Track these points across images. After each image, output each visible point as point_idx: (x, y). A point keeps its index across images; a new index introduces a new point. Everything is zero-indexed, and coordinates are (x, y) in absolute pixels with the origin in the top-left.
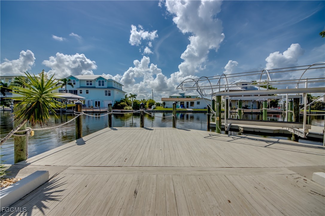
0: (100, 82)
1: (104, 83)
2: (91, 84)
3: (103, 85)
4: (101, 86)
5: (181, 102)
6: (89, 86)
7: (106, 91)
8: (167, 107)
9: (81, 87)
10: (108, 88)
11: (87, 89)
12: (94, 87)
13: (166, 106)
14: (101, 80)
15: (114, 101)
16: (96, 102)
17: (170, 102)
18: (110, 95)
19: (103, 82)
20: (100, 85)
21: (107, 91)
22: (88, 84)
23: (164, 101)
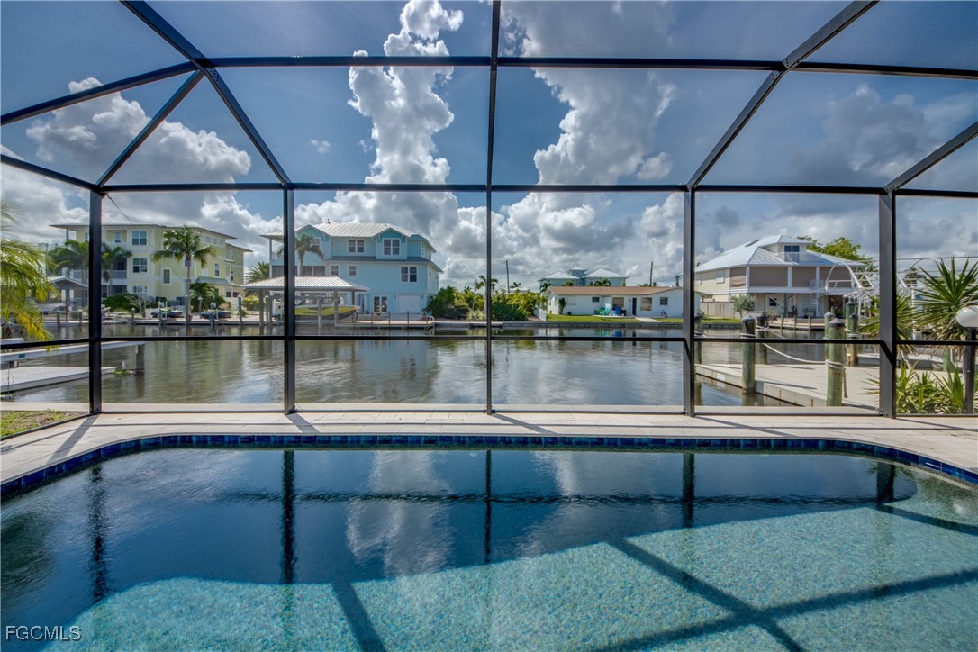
0: (387, 243)
1: (398, 245)
2: (361, 250)
3: (396, 251)
4: (392, 256)
5: (614, 299)
6: (356, 253)
7: (404, 270)
8: (569, 314)
9: (334, 258)
10: (410, 259)
11: (354, 264)
12: (373, 259)
13: (566, 309)
14: (391, 239)
15: (426, 296)
16: (377, 299)
17: (577, 297)
18: (413, 278)
19: (396, 243)
20: (387, 252)
21: (407, 268)
22: (352, 250)
23: (560, 295)
